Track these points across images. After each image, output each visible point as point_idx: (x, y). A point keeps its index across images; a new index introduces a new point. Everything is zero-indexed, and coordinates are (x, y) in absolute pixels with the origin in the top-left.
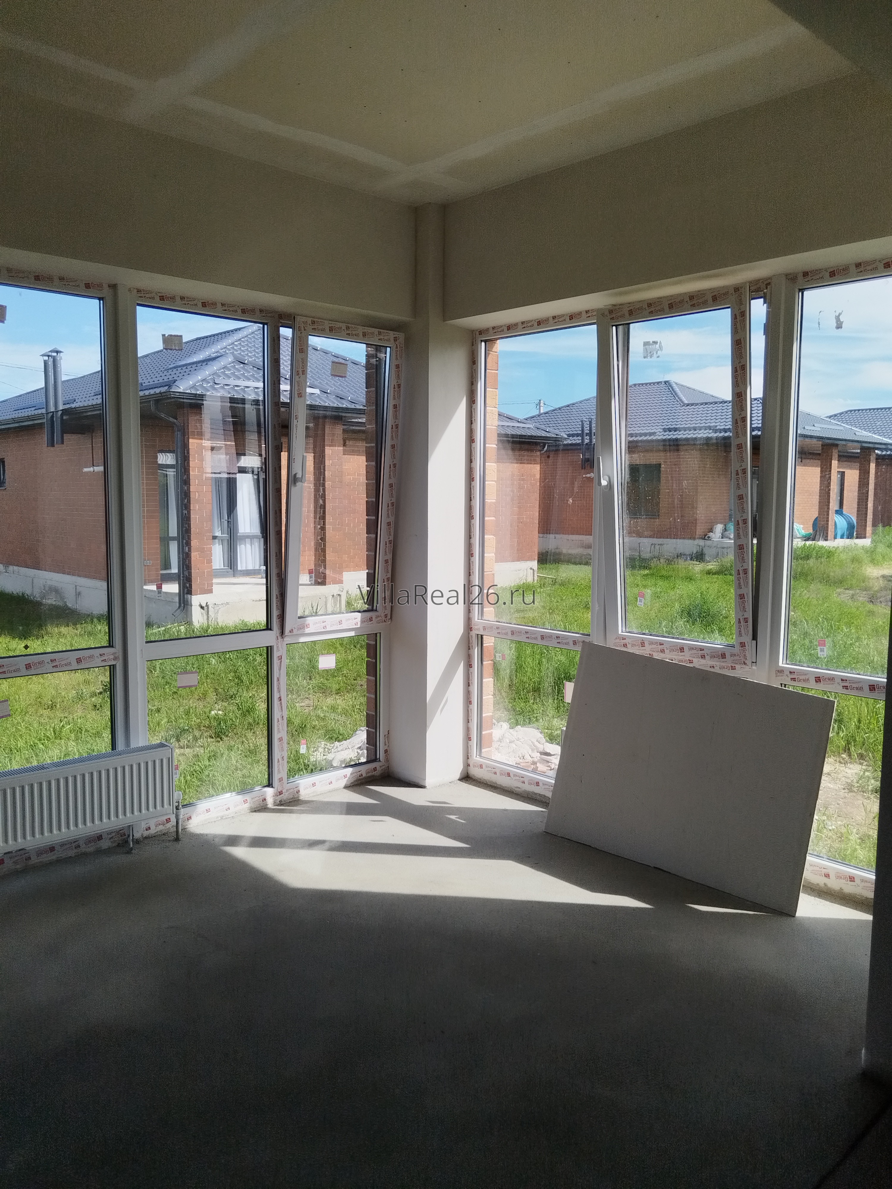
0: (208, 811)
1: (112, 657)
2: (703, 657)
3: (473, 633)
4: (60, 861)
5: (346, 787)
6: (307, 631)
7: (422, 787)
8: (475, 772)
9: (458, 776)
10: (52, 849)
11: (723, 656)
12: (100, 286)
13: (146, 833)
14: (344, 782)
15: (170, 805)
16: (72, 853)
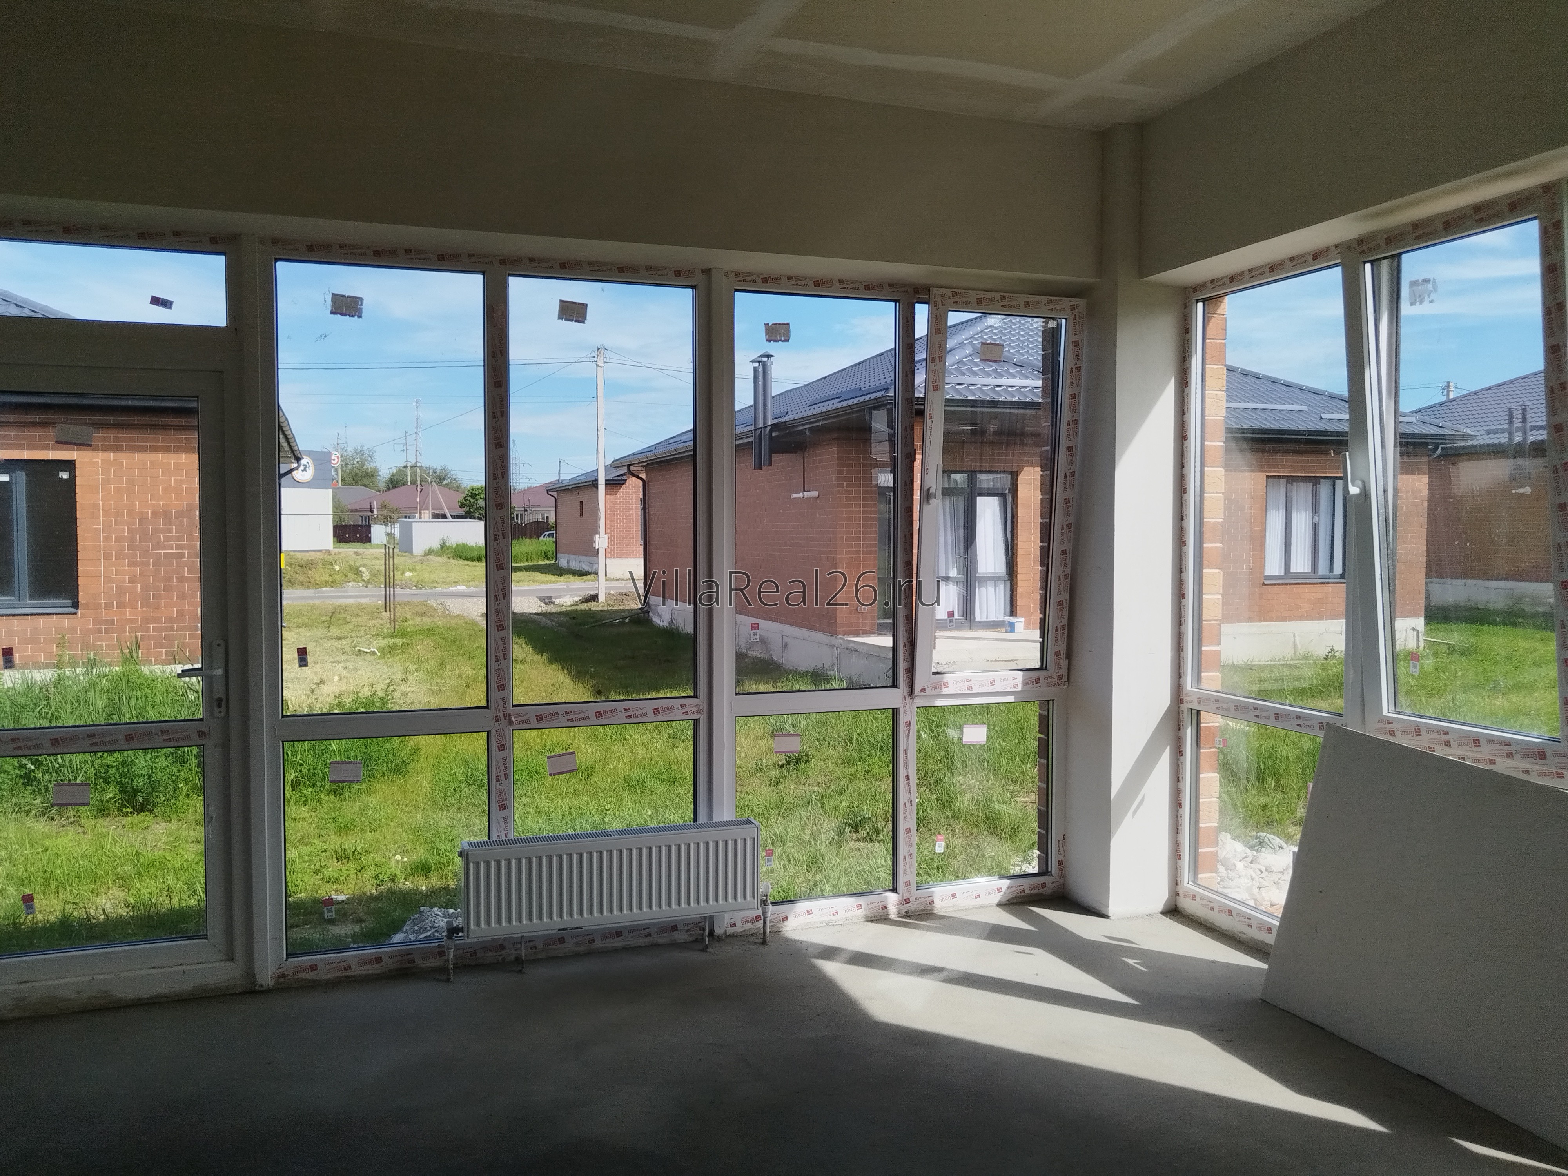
0: (809, 912)
1: (695, 709)
2: (1510, 755)
3: (1185, 707)
4: (627, 949)
5: (1000, 905)
6: (945, 691)
7: (1105, 916)
8: (1186, 905)
9: (1160, 906)
10: (619, 934)
11: (1542, 755)
12: (691, 273)
13: (731, 931)
14: (997, 898)
15: (754, 898)
16: (642, 941)
